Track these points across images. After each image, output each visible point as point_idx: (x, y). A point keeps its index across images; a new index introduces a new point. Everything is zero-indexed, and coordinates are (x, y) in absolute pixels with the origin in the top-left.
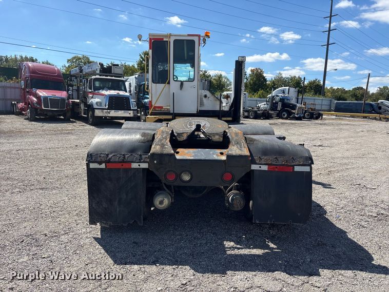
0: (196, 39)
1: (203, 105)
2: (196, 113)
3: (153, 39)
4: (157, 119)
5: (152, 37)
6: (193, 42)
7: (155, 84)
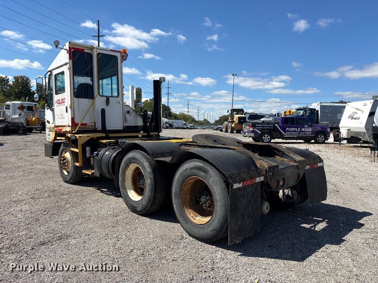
0: (118, 55)
1: (127, 121)
2: (122, 129)
3: (73, 48)
4: (90, 138)
5: (71, 46)
6: (116, 57)
7: (77, 99)
